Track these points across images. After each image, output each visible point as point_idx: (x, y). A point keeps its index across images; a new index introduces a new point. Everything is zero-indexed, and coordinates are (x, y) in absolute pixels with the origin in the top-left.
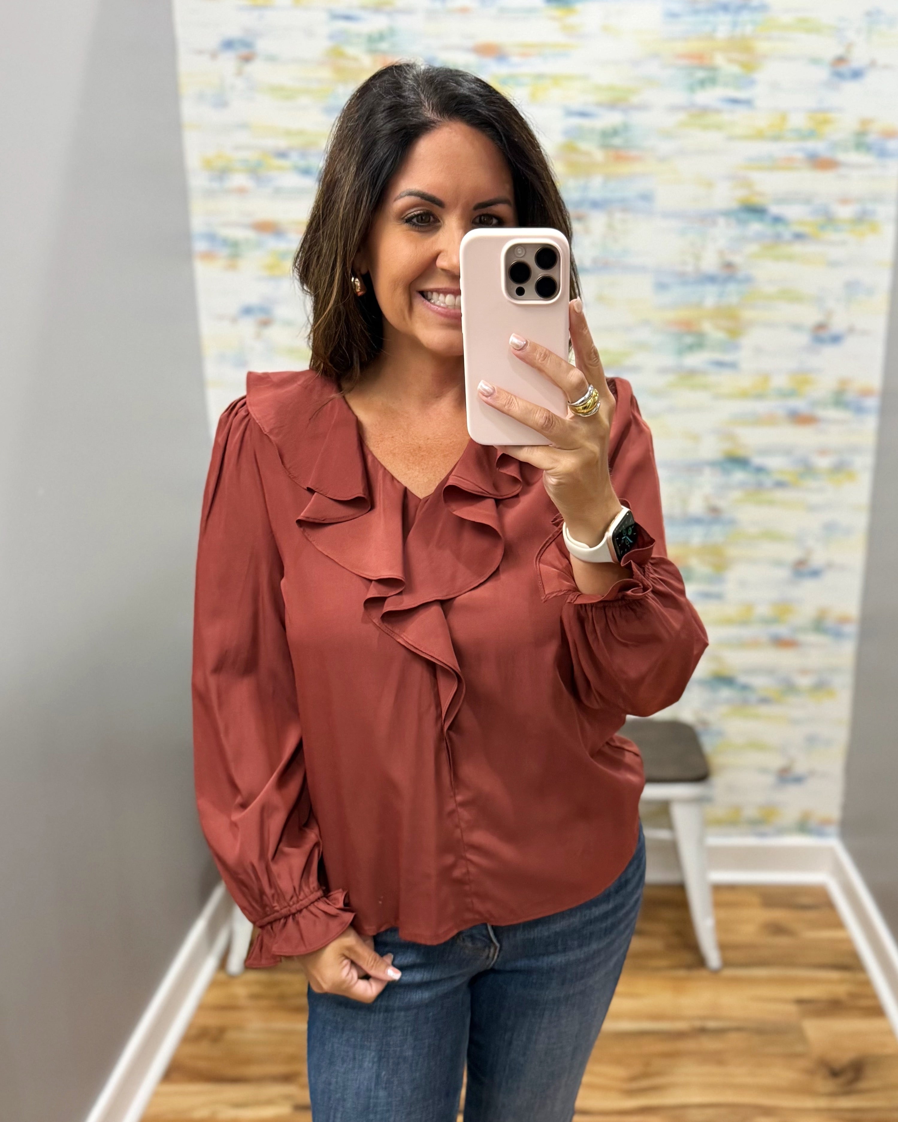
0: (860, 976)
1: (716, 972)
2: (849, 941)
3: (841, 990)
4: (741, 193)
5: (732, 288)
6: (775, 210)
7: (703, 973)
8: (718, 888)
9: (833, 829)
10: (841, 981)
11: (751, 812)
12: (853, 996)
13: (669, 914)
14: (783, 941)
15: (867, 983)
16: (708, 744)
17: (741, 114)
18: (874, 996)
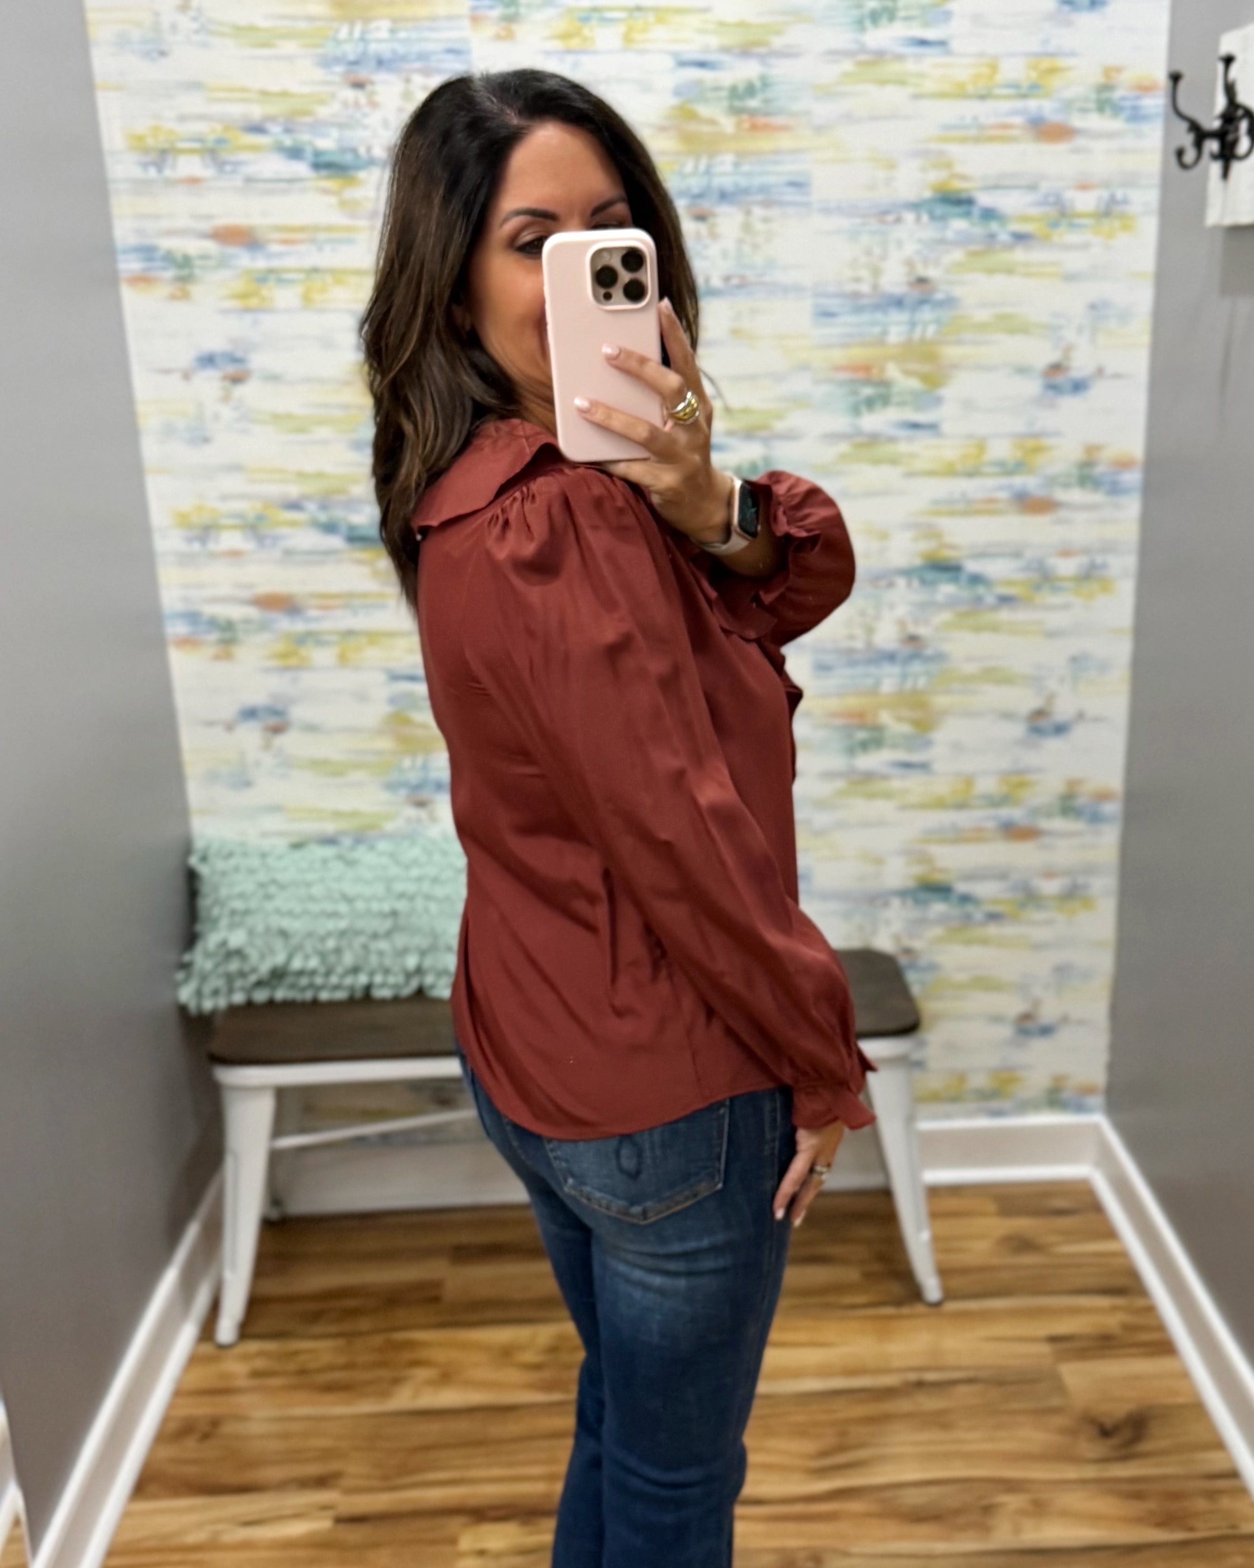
0: (1140, 1302)
1: (937, 1305)
2: (1124, 1254)
3: (1112, 1322)
4: (935, 176)
5: (926, 314)
6: (984, 200)
7: (920, 1308)
8: (935, 1192)
9: (1097, 1100)
10: (1114, 1309)
11: (979, 1081)
12: (1128, 1328)
13: (866, 1231)
14: (1029, 1259)
15: (1151, 1310)
16: (914, 981)
17: (931, 61)
18: (1161, 1327)
